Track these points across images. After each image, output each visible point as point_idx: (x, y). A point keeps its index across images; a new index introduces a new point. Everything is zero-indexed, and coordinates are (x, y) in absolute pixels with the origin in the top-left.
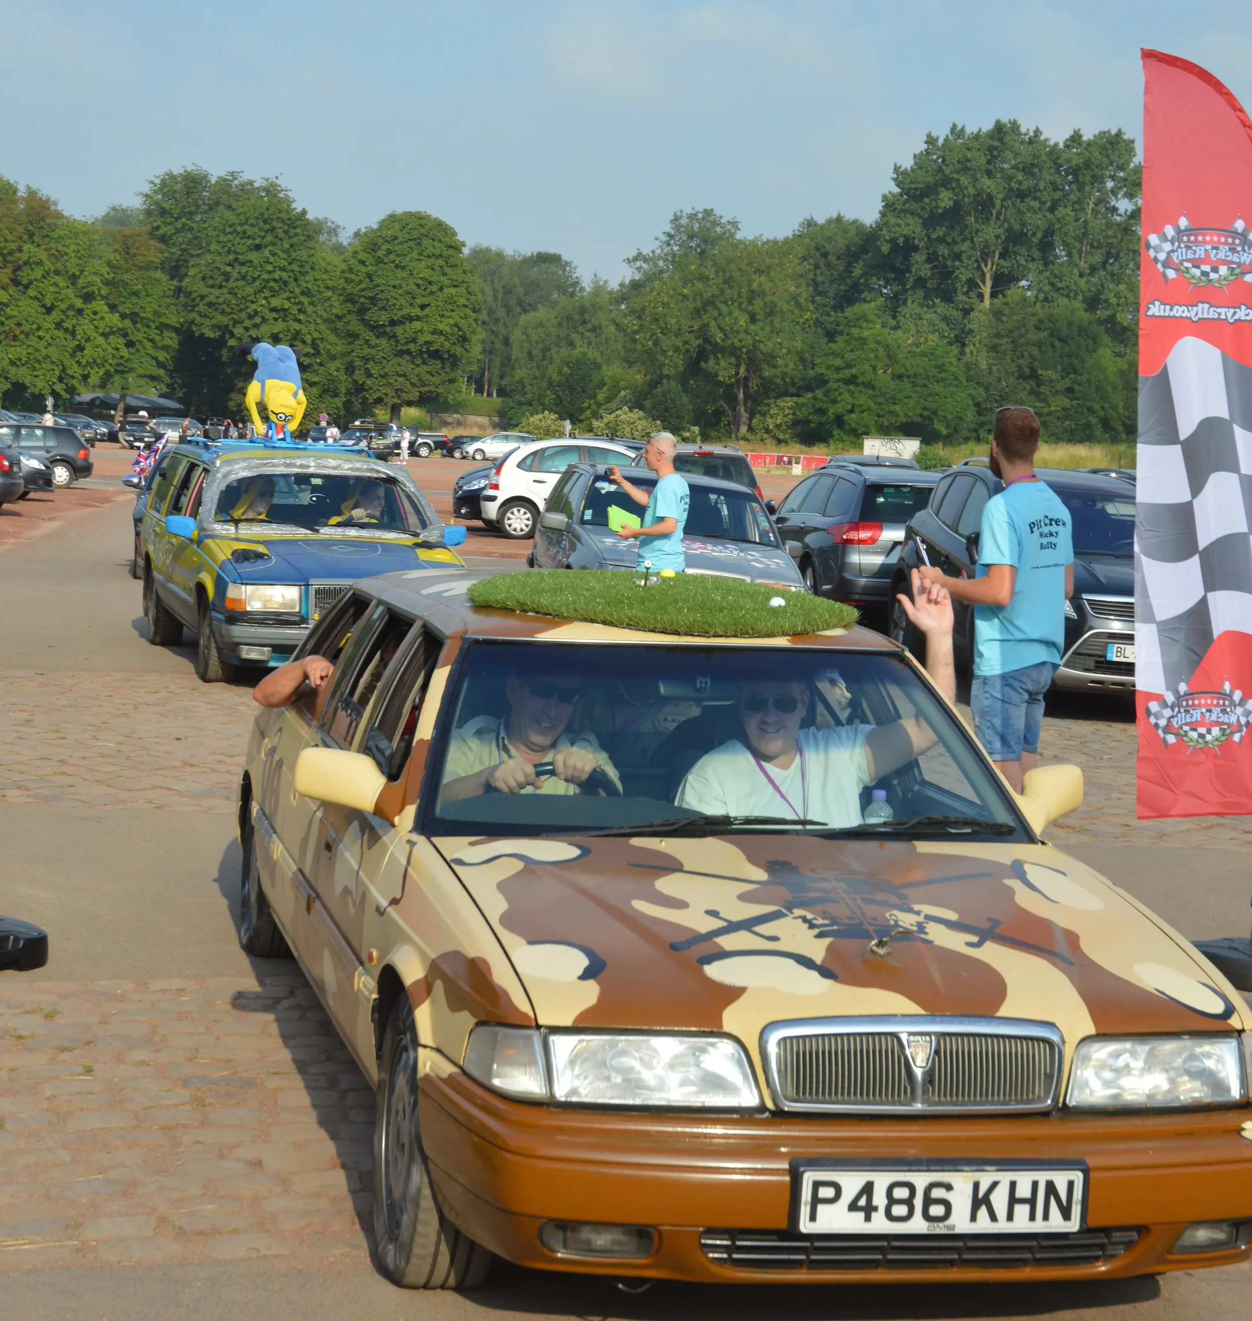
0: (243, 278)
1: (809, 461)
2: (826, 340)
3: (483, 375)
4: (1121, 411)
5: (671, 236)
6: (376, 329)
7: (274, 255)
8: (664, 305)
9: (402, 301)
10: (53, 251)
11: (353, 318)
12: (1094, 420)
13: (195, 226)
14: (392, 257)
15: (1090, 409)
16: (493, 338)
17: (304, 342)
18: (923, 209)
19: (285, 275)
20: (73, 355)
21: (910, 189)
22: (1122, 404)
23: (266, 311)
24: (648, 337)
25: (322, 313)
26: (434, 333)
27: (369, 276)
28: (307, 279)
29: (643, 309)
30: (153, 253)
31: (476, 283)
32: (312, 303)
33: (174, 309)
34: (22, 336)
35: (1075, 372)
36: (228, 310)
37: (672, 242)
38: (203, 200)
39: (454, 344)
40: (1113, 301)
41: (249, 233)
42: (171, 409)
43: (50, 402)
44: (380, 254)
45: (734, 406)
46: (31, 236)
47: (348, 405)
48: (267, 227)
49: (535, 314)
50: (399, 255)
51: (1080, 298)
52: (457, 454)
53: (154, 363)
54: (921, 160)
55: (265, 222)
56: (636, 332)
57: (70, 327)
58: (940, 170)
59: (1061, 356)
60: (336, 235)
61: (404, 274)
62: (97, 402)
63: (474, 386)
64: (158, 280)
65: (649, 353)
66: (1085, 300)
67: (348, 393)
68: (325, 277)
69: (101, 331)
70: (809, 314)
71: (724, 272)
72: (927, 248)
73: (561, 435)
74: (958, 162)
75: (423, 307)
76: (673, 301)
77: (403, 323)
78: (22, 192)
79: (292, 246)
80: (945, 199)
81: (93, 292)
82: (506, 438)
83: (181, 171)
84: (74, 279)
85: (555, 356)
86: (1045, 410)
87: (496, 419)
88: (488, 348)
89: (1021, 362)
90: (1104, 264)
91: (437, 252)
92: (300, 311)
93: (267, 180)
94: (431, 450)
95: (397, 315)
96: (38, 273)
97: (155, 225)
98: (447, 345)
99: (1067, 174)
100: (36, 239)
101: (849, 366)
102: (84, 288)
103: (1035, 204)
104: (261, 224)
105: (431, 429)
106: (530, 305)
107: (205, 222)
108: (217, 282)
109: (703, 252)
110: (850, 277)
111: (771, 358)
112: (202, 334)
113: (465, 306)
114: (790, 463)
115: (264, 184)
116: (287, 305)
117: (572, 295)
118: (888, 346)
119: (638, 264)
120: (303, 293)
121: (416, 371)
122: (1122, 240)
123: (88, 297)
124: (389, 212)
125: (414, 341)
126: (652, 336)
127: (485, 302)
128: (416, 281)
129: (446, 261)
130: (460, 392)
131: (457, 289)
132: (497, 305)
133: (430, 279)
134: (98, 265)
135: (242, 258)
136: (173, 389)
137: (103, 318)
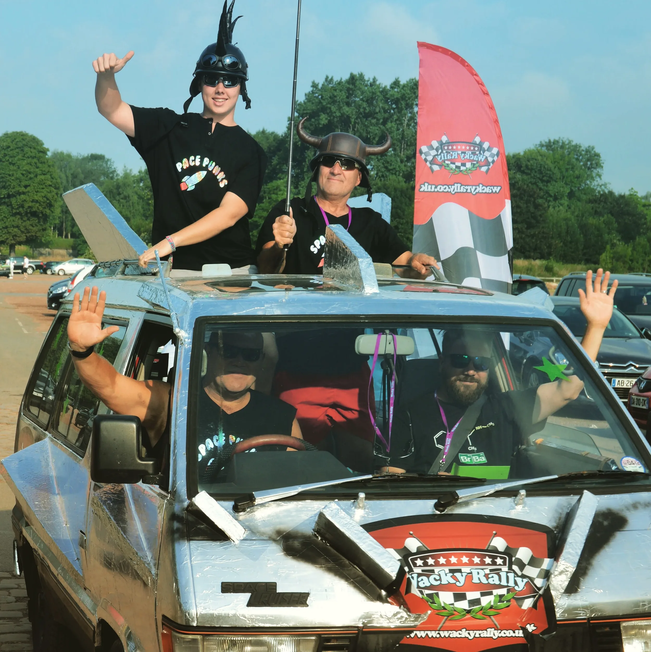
3: (62, 226)
9: (14, 183)
14: (7, 158)
18: (311, 125)
21: (304, 113)
26: (33, 201)
31: (57, 172)
35: (400, 217)
39: (45, 208)
50: (11, 157)
51: (401, 174)
52: (49, 272)
56: (149, 199)
58: (320, 102)
61: (15, 168)
63: (57, 232)
66: (404, 176)
74: (330, 98)
75: (26, 187)
77: (14, 196)
80: (324, 119)
82: (77, 262)
87: (71, 251)
88: (64, 210)
91: (33, 155)
94: (34, 270)
95: (12, 191)
98: (41, 208)
99: (392, 104)
103: (374, 121)
105: (33, 258)
110: (271, 165)
113: (50, 186)
117: (112, 178)
121: (24, 224)
125: (22, 206)
127: (62, 183)
128: (21, 172)
129: (38, 160)
130: (49, 236)
131: (45, 176)
132: (68, 185)
133: (29, 171)
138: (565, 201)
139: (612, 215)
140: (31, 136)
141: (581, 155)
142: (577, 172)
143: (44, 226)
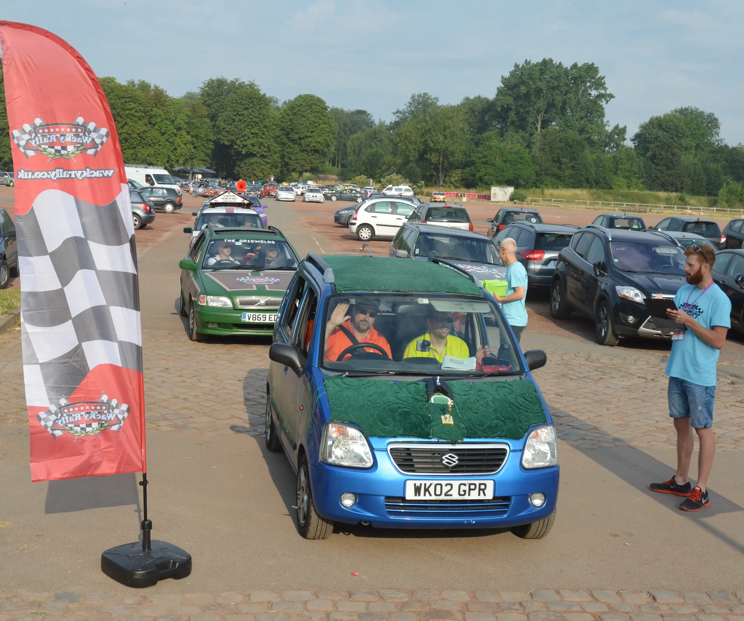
0: (240, 121)
1: (469, 196)
2: (474, 146)
3: (335, 159)
4: (594, 175)
5: (411, 104)
6: (293, 141)
7: (253, 112)
8: (409, 132)
9: (304, 130)
10: (165, 111)
11: (284, 137)
12: (583, 179)
13: (221, 100)
14: (300, 112)
15: (581, 175)
16: (339, 144)
17: (264, 147)
18: (514, 93)
19: (257, 120)
20: (172, 152)
21: (508, 85)
22: (594, 173)
23: (249, 134)
24: (403, 145)
25: (272, 135)
26: (316, 142)
27: (291, 120)
28: (266, 121)
29: (402, 133)
30: (204, 111)
31: (333, 122)
32: (268, 131)
33: (212, 133)
34: (152, 145)
35: (576, 160)
36: (234, 134)
37: (411, 106)
38: (225, 90)
39: (324, 147)
40: (590, 131)
41: (243, 103)
42: (212, 174)
44: (295, 111)
45: (438, 172)
46: (156, 104)
47: (281, 172)
48: (250, 101)
49: (356, 134)
50: (302, 112)
53: (205, 154)
54: (512, 74)
55: (250, 98)
56: (398, 143)
57: (172, 141)
58: (521, 78)
59: (570, 153)
60: (277, 103)
61: (305, 119)
62: (182, 171)
63: (331, 163)
64: (206, 122)
65: (404, 151)
66: (578, 131)
67: (282, 167)
68: (273, 120)
69: (184, 142)
70: (468, 136)
71: (434, 119)
72: (515, 109)
74: (528, 75)
75: (312, 132)
76: (414, 130)
77: (304, 139)
78: (152, 87)
79: (260, 108)
80: (523, 89)
81: (181, 127)
83: (216, 78)
85: (365, 152)
86: (563, 175)
87: (341, 177)
88: (337, 148)
89: (553, 155)
90: (586, 116)
91: (318, 110)
92: (263, 134)
93: (250, 82)
95: (302, 135)
96: (159, 120)
97: (205, 100)
98: (321, 147)
99: (572, 80)
100: (158, 106)
101: (485, 157)
102: (177, 125)
103: (559, 92)
104: (248, 99)
106: (354, 131)
107: (225, 99)
108: (230, 123)
109: (424, 110)
110: (484, 120)
111: (452, 154)
112: (224, 144)
113: (329, 132)
114: (461, 196)
116: (258, 132)
117: (371, 127)
118: (500, 149)
119: (398, 114)
120: (264, 127)
121: (309, 158)
122: (593, 106)
123: (179, 129)
125: (309, 146)
126: (405, 144)
127: (336, 130)
128: (309, 122)
129: (321, 114)
130: (326, 166)
131: (326, 125)
132: (341, 131)
133: (315, 121)
134: (182, 116)
135: (240, 113)
136: (212, 165)
137: (184, 137)
138: (693, 151)
139: (727, 162)
140: (317, 97)
141: (705, 119)
142: (702, 131)
143: (323, 160)
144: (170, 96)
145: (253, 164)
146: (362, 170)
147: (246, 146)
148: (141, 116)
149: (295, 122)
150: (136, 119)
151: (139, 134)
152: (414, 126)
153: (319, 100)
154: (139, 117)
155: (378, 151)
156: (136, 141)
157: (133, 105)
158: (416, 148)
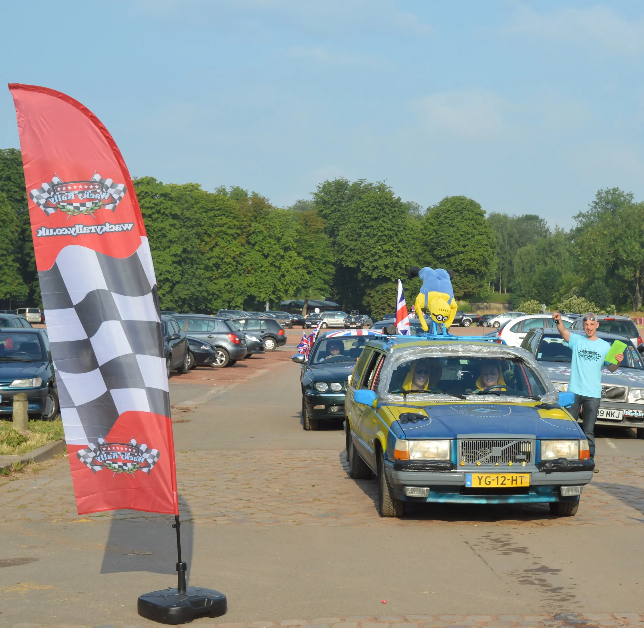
0: (368, 235)
3: (498, 282)
5: (597, 203)
7: (384, 222)
8: (594, 240)
9: (454, 244)
10: (268, 226)
11: (428, 254)
13: (341, 209)
14: (447, 220)
16: (503, 262)
17: (401, 268)
19: (391, 233)
20: (279, 279)
23: (381, 252)
24: (586, 258)
25: (411, 252)
26: (471, 260)
27: (435, 231)
28: (402, 234)
29: (583, 243)
30: (320, 224)
31: (493, 232)
32: (404, 247)
34: (253, 271)
36: (361, 253)
37: (597, 206)
38: (345, 195)
39: (481, 266)
41: (371, 211)
42: (332, 307)
43: (267, 306)
44: (441, 219)
45: (634, 293)
46: (256, 218)
48: (380, 208)
49: (526, 247)
50: (451, 220)
52: (485, 325)
53: (322, 282)
55: (379, 205)
56: (579, 255)
57: (279, 265)
60: (418, 210)
61: (454, 229)
62: (293, 304)
63: (494, 288)
64: (323, 238)
65: (587, 266)
68: (412, 233)
69: (294, 267)
71: (626, 221)
73: (542, 313)
75: (464, 246)
76: (599, 238)
77: (454, 255)
78: (250, 195)
79: (394, 217)
81: (289, 246)
82: (511, 315)
83: (334, 180)
84: (279, 239)
85: (537, 270)
87: (507, 305)
88: (501, 267)
91: (471, 217)
92: (398, 251)
93: (379, 183)
94: (471, 323)
95: (451, 251)
96: (260, 237)
97: (320, 209)
98: (478, 266)
100: (258, 219)
102: (284, 244)
104: (377, 206)
105: (471, 311)
106: (523, 243)
107: (347, 207)
108: (354, 238)
109: (614, 211)
112: (348, 265)
113: (486, 245)
115: (378, 185)
116: (392, 248)
117: (545, 237)
119: (580, 219)
120: (400, 242)
121: (462, 281)
123: (287, 249)
124: (445, 197)
125: (460, 264)
126: (588, 257)
127: (498, 243)
128: (460, 233)
129: (476, 222)
130: (487, 291)
131: (482, 236)
132: (505, 244)
133: (468, 232)
134: (291, 232)
135: (367, 224)
136: (333, 296)
137: (295, 260)
140: (469, 199)
143: (481, 283)
144: (273, 205)
145: (386, 291)
146: (533, 294)
147: (377, 268)
148: (236, 233)
149: (442, 233)
150: (229, 238)
151: (234, 258)
152: (599, 232)
153: (472, 203)
154: (233, 235)
155: (553, 268)
156: (230, 267)
157: (225, 220)
158: (604, 261)
